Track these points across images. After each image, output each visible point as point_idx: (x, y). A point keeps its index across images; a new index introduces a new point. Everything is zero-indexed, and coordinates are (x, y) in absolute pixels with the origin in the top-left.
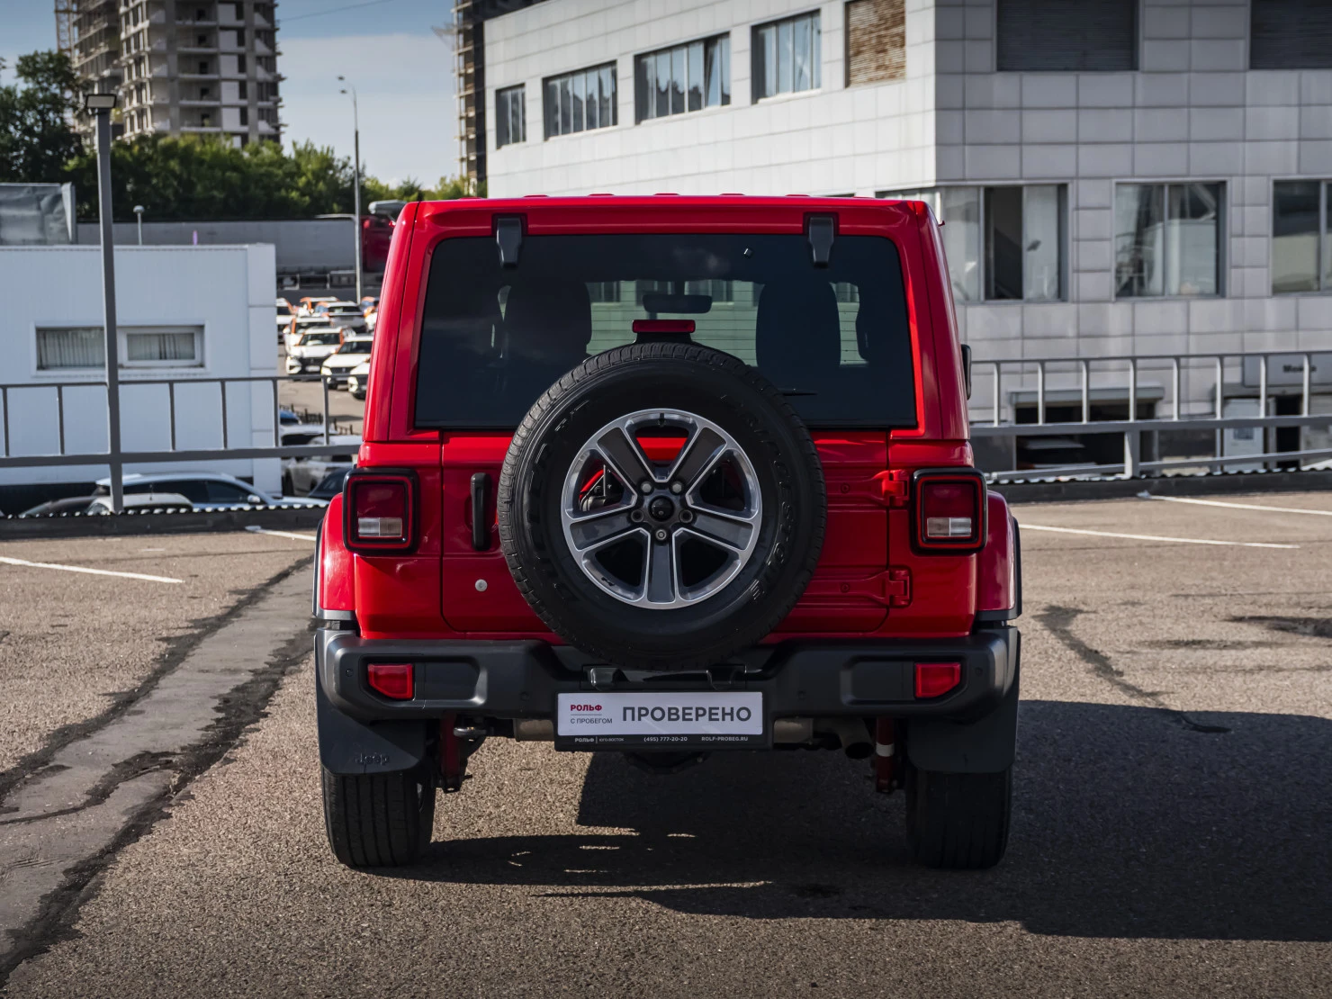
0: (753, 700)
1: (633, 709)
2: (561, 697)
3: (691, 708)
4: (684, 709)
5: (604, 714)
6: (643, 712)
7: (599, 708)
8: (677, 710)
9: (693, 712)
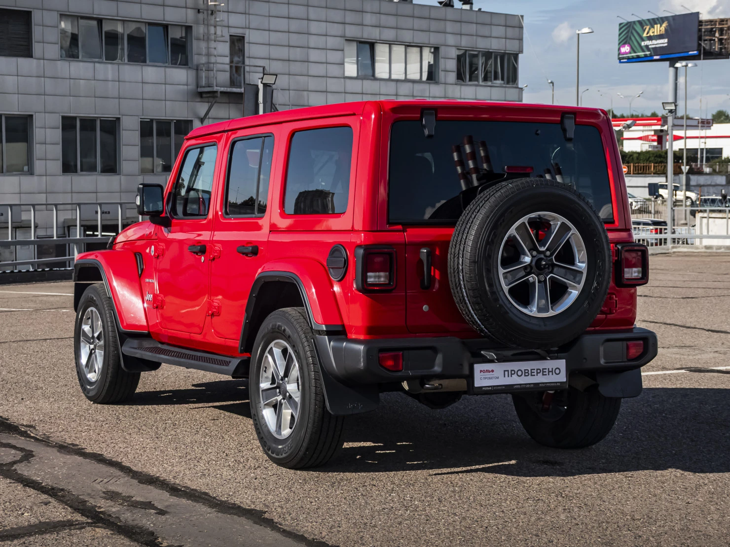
0: (561, 364)
1: (508, 371)
2: (475, 366)
3: (534, 369)
4: (531, 370)
5: (495, 374)
6: (513, 372)
7: (493, 371)
8: (528, 370)
9: (535, 371)
